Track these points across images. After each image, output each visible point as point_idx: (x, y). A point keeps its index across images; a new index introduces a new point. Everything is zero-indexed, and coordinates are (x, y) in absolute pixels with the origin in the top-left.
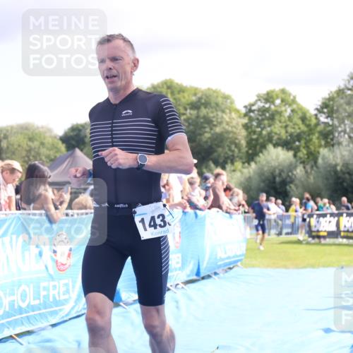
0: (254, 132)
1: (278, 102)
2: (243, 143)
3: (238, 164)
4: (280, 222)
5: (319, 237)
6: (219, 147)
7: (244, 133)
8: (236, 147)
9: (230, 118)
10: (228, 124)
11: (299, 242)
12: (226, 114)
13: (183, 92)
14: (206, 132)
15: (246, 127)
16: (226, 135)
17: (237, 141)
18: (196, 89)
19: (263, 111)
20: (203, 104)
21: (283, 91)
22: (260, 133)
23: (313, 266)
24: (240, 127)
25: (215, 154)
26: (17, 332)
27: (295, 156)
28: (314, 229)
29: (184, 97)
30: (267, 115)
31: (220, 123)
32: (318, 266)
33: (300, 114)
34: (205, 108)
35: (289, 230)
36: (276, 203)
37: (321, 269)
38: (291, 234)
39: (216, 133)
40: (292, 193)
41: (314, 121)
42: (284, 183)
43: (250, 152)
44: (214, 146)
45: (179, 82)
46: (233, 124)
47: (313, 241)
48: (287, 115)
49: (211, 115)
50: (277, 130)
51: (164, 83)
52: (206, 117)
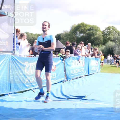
0: (105, 37)
1: (111, 29)
2: (102, 40)
3: (101, 45)
4: (111, 61)
6: (96, 41)
7: (102, 37)
8: (100, 41)
11: (116, 67)
12: (98, 32)
13: (87, 26)
14: (92, 37)
15: (103, 36)
16: (98, 38)
17: (100, 39)
18: (90, 25)
19: (108, 32)
20: (91, 30)
21: (113, 27)
22: (107, 38)
24: (101, 36)
25: (95, 43)
27: (116, 44)
29: (86, 28)
30: (108, 33)
31: (96, 34)
33: (118, 33)
34: (92, 30)
35: (113, 64)
36: (110, 56)
39: (95, 37)
40: (115, 53)
43: (104, 42)
46: (99, 34)
48: (114, 33)
49: (93, 32)
50: (111, 37)
51: (82, 24)
52: (92, 33)
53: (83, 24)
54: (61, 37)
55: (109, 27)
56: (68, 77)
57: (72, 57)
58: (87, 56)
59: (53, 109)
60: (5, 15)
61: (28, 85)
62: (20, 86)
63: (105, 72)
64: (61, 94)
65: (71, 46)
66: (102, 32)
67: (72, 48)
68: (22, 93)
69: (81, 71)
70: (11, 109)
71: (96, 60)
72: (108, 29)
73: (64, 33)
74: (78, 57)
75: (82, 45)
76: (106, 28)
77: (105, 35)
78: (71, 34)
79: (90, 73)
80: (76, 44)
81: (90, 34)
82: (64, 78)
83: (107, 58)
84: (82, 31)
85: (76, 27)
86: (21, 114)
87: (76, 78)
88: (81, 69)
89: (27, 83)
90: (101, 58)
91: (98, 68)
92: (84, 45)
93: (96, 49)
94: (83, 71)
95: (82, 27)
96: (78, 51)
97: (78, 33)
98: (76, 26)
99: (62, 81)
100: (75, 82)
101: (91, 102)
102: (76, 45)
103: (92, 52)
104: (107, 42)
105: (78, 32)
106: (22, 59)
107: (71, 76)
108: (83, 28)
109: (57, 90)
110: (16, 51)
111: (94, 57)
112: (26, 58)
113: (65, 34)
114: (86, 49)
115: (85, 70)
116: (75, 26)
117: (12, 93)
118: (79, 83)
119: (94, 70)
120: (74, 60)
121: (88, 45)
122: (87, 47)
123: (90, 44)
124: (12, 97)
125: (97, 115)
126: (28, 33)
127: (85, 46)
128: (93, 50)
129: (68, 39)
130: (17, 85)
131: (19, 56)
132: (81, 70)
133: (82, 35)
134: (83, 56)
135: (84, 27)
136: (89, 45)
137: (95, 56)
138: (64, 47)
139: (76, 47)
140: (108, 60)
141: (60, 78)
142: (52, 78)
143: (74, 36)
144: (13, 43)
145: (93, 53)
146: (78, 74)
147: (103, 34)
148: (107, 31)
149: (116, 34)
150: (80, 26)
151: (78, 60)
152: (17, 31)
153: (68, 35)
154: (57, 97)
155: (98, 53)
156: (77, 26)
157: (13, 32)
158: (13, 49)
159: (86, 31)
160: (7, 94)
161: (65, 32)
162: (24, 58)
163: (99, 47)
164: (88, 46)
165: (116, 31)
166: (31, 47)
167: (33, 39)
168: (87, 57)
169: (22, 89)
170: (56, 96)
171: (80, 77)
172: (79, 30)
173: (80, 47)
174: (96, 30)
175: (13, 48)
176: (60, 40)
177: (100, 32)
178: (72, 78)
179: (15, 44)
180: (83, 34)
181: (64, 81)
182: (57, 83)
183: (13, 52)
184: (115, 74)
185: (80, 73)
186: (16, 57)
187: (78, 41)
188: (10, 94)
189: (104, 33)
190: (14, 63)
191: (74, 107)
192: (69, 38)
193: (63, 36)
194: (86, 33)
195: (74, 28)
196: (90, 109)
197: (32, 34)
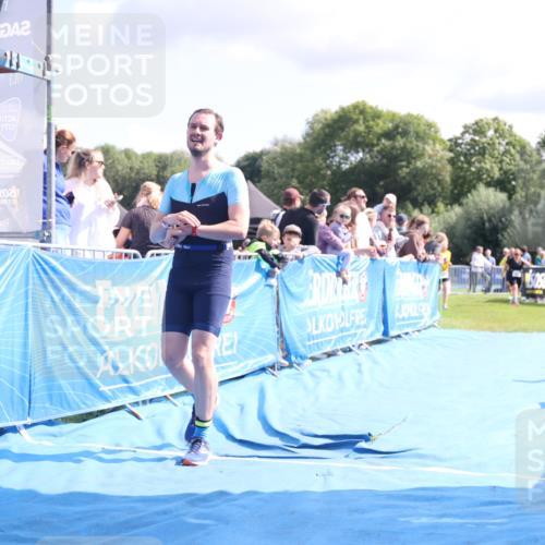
0: (462, 168)
1: (490, 133)
2: (448, 179)
3: (441, 206)
4: (489, 277)
5: (534, 296)
6: (418, 184)
7: (449, 168)
8: (439, 184)
9: (433, 150)
10: (430, 157)
12: (429, 145)
13: (379, 117)
14: (402, 167)
15: (452, 162)
16: (429, 171)
17: (440, 178)
18: (394, 115)
19: (473, 143)
20: (398, 133)
21: (495, 119)
22: (468, 170)
23: (525, 330)
24: (445, 162)
25: (415, 194)
26: (173, 392)
27: (510, 198)
28: (528, 286)
29: (377, 125)
30: (477, 148)
31: (423, 155)
32: (532, 331)
33: (518, 148)
34: (402, 137)
35: (499, 287)
37: (535, 334)
38: (501, 291)
39: (416, 168)
40: (505, 242)
41: (535, 157)
42: (495, 230)
43: (456, 191)
44: (413, 184)
45: (374, 106)
46: (435, 155)
47: (527, 301)
48: (502, 149)
49: (409, 146)
50: (488, 166)
51: (355, 107)
52: (404, 149)
53: (361, 110)
54: (262, 169)
55: (481, 120)
56: (292, 351)
57: (314, 260)
58: (381, 254)
59: (222, 495)
60: (7, 65)
61: (112, 387)
62: (74, 389)
63: (460, 328)
64: (259, 425)
65: (308, 207)
66: (448, 143)
67: (312, 216)
68: (84, 420)
69: (353, 322)
70: (31, 496)
71: (420, 272)
72: (476, 132)
73: (278, 149)
74: (339, 258)
75: (358, 203)
76: (465, 127)
77: (462, 159)
78: (308, 152)
79: (392, 333)
80: (328, 197)
81: (394, 152)
82: (274, 356)
83: (468, 264)
84: (359, 139)
85: (329, 122)
86: (79, 519)
87: (329, 355)
88: (354, 315)
89: (105, 378)
90: (441, 261)
91: (427, 309)
92: (364, 205)
93: (421, 223)
94: (363, 323)
95: (356, 121)
96: (336, 233)
97: (340, 148)
98: (328, 117)
99: (263, 369)
100: (324, 370)
101: (398, 460)
102: (328, 204)
103: (404, 234)
104: (469, 191)
105: (338, 143)
106: (83, 269)
107: (308, 343)
108: (361, 128)
109: (242, 408)
110: (54, 232)
111: (409, 258)
112: (103, 263)
113: (282, 154)
114: (375, 222)
115: (369, 316)
116: (326, 119)
117: (35, 421)
118: (340, 378)
119: (408, 319)
120: (321, 272)
121: (384, 203)
122: (381, 214)
123: (392, 198)
124: (36, 443)
125: (424, 520)
126: (113, 147)
127: (369, 209)
128: (405, 228)
129: (292, 177)
130: (60, 388)
131: (69, 253)
132: (352, 318)
133: (356, 157)
134: (359, 252)
135: (365, 120)
136: (390, 202)
137: (415, 253)
138: (276, 212)
139: (331, 211)
140: (473, 270)
141: (254, 355)
142: (219, 355)
143: (319, 161)
144: (45, 194)
145: (407, 238)
146: (340, 335)
147: (452, 155)
148: (472, 140)
149: (512, 155)
150: (351, 119)
151: (339, 274)
152: (62, 140)
153: (292, 159)
154: (242, 442)
155: (428, 240)
156: (336, 117)
157: (45, 146)
158: (44, 223)
159: (375, 142)
160: (14, 429)
161: (280, 144)
162: (90, 263)
163: (433, 212)
164: (385, 208)
165: (512, 139)
166: (126, 212)
167: (133, 175)
168: (377, 256)
169: (83, 406)
170: (238, 437)
171: (347, 350)
172: (343, 135)
173: (348, 212)
174: (422, 135)
175: (44, 218)
176: (259, 181)
177: (438, 147)
178: (309, 356)
179: (54, 197)
180: (361, 155)
181: (273, 367)
182: (243, 377)
183: (41, 234)
184: (503, 334)
185: (348, 329)
186: (56, 259)
187: (338, 186)
188: (26, 426)
189: (458, 149)
190: (45, 286)
191: (317, 486)
192: (296, 174)
193: (269, 165)
194: (375, 149)
195: (323, 129)
196: (390, 495)
197: (128, 153)
